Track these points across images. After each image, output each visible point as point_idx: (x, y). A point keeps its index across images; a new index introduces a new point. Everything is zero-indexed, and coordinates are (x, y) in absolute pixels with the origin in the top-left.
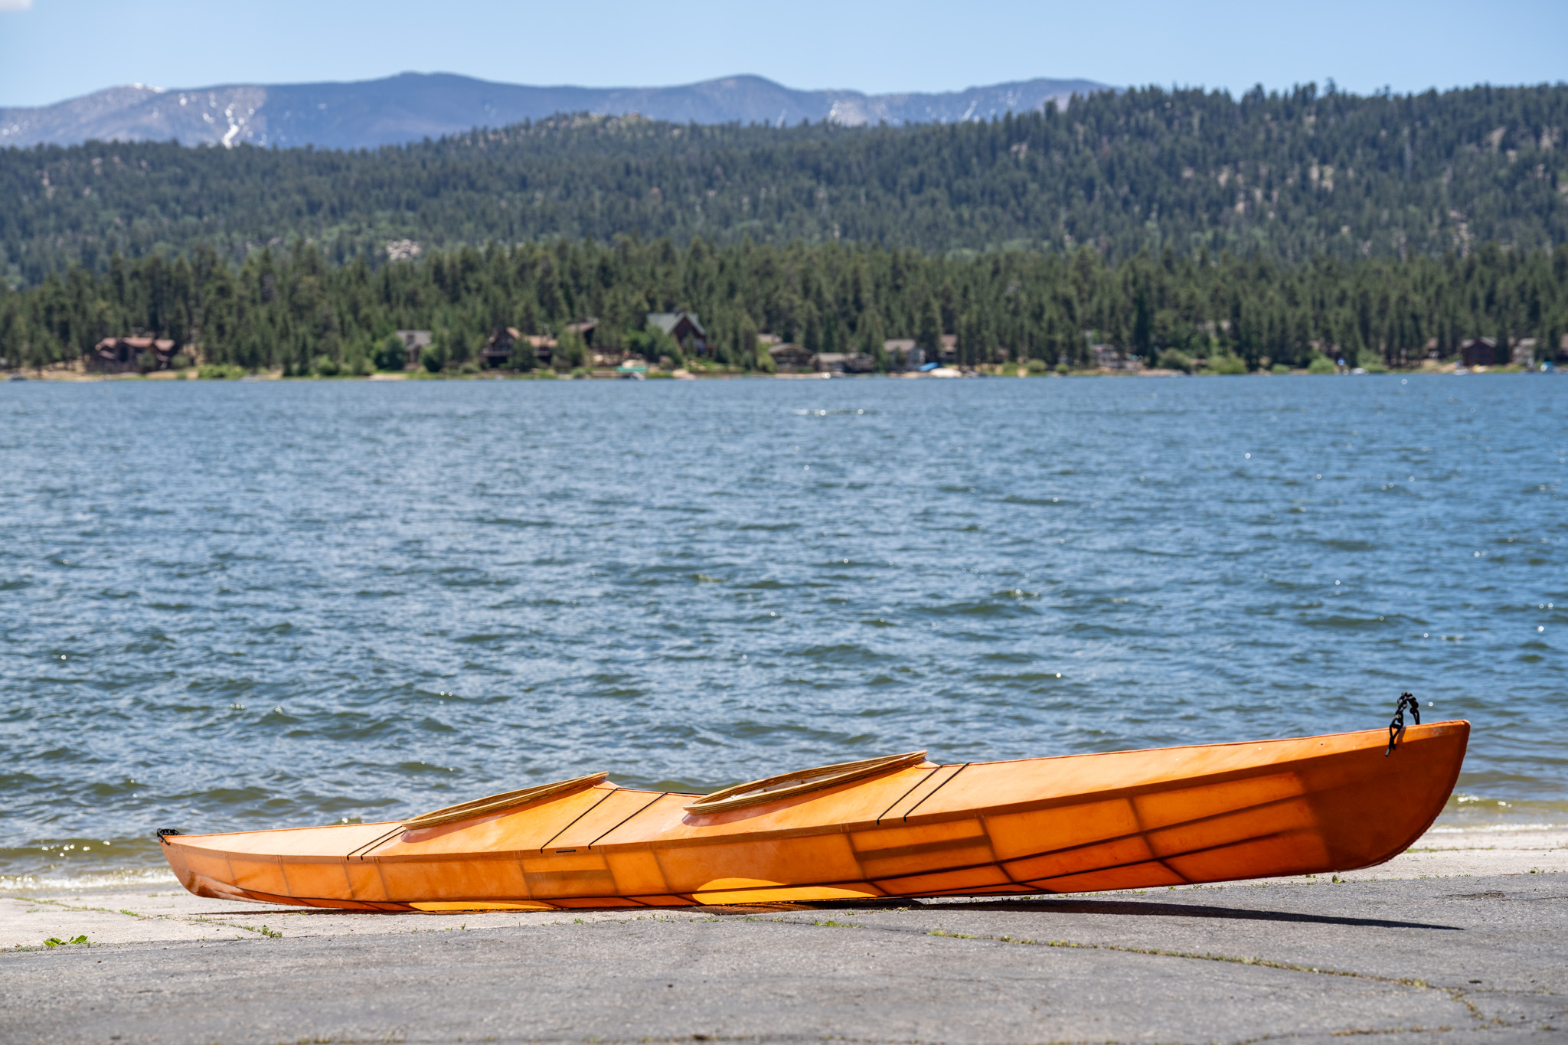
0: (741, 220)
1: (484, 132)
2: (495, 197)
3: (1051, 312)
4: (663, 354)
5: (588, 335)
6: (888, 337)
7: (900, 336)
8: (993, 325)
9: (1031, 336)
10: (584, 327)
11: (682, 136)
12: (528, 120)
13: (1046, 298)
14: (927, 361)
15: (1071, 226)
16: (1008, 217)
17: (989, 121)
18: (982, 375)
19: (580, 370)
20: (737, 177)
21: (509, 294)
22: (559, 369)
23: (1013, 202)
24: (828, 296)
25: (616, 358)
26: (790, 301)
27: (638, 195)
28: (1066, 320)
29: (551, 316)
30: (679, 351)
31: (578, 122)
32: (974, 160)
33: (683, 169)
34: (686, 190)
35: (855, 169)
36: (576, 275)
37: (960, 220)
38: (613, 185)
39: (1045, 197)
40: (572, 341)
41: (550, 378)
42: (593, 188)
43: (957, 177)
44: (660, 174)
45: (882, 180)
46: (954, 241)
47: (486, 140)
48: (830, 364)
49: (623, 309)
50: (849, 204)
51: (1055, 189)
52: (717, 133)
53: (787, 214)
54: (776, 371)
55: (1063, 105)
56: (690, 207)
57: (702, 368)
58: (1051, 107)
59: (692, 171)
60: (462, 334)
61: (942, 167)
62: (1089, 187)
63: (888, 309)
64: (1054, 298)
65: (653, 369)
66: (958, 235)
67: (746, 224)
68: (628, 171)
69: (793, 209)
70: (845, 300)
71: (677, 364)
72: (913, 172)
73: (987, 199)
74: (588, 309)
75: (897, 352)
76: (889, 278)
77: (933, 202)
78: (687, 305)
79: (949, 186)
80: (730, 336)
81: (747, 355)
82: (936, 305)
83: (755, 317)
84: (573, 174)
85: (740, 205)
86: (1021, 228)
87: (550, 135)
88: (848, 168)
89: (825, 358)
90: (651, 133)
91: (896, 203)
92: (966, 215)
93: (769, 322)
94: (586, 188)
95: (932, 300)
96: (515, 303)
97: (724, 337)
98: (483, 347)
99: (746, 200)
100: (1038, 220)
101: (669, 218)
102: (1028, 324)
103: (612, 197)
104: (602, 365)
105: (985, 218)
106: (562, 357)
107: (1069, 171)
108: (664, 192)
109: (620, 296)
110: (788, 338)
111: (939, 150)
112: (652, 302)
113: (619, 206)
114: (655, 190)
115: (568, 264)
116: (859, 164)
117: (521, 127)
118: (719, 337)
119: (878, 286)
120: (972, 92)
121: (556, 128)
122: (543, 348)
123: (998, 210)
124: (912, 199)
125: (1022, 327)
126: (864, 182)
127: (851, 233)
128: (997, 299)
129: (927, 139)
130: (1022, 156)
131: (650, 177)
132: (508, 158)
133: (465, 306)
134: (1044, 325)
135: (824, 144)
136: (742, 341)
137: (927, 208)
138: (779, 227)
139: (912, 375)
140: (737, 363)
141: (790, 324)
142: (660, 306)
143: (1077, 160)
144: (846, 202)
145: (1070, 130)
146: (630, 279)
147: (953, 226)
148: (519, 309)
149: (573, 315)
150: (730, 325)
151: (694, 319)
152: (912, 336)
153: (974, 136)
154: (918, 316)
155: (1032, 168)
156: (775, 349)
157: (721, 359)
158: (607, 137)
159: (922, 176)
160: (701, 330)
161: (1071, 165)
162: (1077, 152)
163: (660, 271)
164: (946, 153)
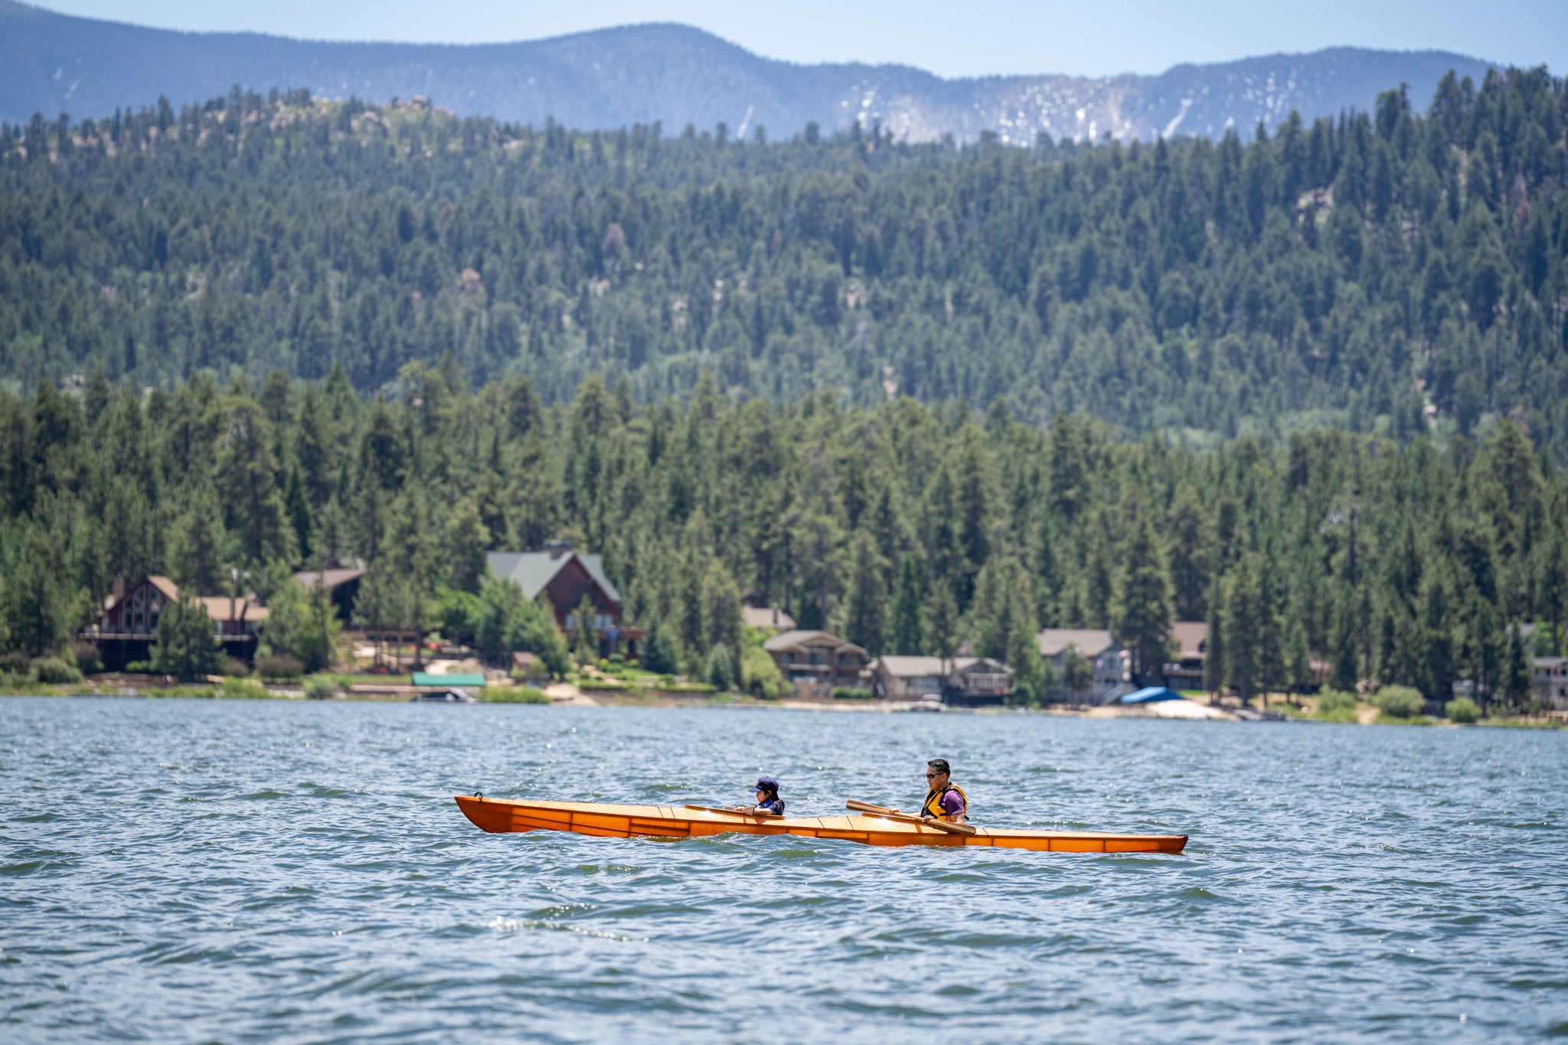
0: (674, 350)
1: (61, 127)
2: (90, 280)
3: (1436, 573)
4: (523, 646)
5: (345, 595)
6: (1047, 623)
7: (1076, 620)
8: (1296, 600)
9: (1389, 627)
10: (334, 578)
11: (527, 155)
12: (164, 103)
13: (1423, 541)
14: (1138, 682)
15: (1441, 382)
16: (1292, 357)
17: (1247, 137)
18: (1269, 717)
19: (324, 679)
20: (660, 250)
21: (152, 496)
22: (273, 676)
23: (1302, 324)
24: (907, 525)
25: (408, 654)
26: (821, 531)
27: (430, 285)
28: (1472, 593)
29: (254, 549)
30: (560, 639)
31: (285, 114)
32: (1210, 225)
33: (535, 226)
34: (541, 278)
35: (931, 239)
36: (312, 456)
37: (1177, 363)
38: (373, 261)
39: (1376, 315)
40: (305, 609)
41: (251, 695)
42: (324, 264)
43: (1168, 265)
44: (481, 240)
45: (995, 268)
46: (1162, 411)
47: (65, 147)
48: (909, 680)
49: (428, 538)
50: (919, 320)
51: (1404, 297)
52: (609, 150)
53: (775, 337)
54: (785, 696)
55: (1421, 105)
56: (550, 315)
57: (611, 681)
58: (1393, 106)
59: (554, 233)
60: (39, 591)
61: (1135, 240)
62: (1485, 289)
63: (1046, 555)
64: (1445, 542)
65: (498, 681)
66: (1173, 396)
67: (679, 358)
68: (406, 232)
69: (789, 329)
70: (945, 532)
71: (555, 670)
72: (1069, 249)
73: (1240, 314)
74: (344, 536)
75: (1067, 658)
76: (1046, 485)
77: (1116, 319)
78: (577, 531)
79: (1150, 285)
80: (679, 608)
81: (720, 652)
82: (1162, 548)
83: (736, 566)
84: (278, 231)
85: (667, 316)
86: (1320, 384)
87: (216, 140)
88: (917, 237)
89: (897, 665)
90: (454, 146)
91: (1028, 318)
92: (1192, 354)
93: (764, 579)
94: (309, 264)
95: (1153, 537)
96: (168, 518)
97: (665, 610)
98: (87, 619)
99: (678, 304)
100: (1361, 366)
101: (501, 340)
102: (1381, 602)
103: (369, 287)
104: (377, 668)
105: (1236, 358)
106: (277, 649)
107: (1433, 253)
108: (489, 281)
109: (421, 506)
110: (811, 618)
111: (1129, 199)
112: (495, 522)
113: (388, 308)
114: (469, 274)
115: (291, 432)
116: (941, 227)
117: (147, 120)
118: (654, 609)
119: (1021, 503)
120: (1182, 76)
121: (232, 127)
122: (238, 625)
123: (1268, 341)
124: (1063, 312)
125: (1366, 607)
126: (952, 270)
127: (923, 385)
128: (1306, 541)
129: (1100, 175)
130: (1321, 218)
131: (457, 246)
132: (119, 190)
133: (46, 523)
134: (1421, 604)
135: (860, 181)
136: (707, 622)
137: (1100, 332)
138: (755, 366)
139: (1104, 713)
140: (694, 671)
141: (820, 582)
142: (513, 536)
143: (1455, 233)
144: (910, 313)
145: (1438, 160)
146: (441, 471)
147: (1159, 376)
148: (177, 535)
149: (306, 552)
150: (679, 585)
151: (593, 565)
152: (1102, 621)
153: (1211, 172)
154: (1119, 576)
155: (1350, 248)
156: (779, 643)
157: (658, 664)
158: (353, 151)
159: (1088, 258)
160: (613, 594)
161: (1439, 242)
162: (1454, 212)
163: (512, 453)
164: (1143, 208)
